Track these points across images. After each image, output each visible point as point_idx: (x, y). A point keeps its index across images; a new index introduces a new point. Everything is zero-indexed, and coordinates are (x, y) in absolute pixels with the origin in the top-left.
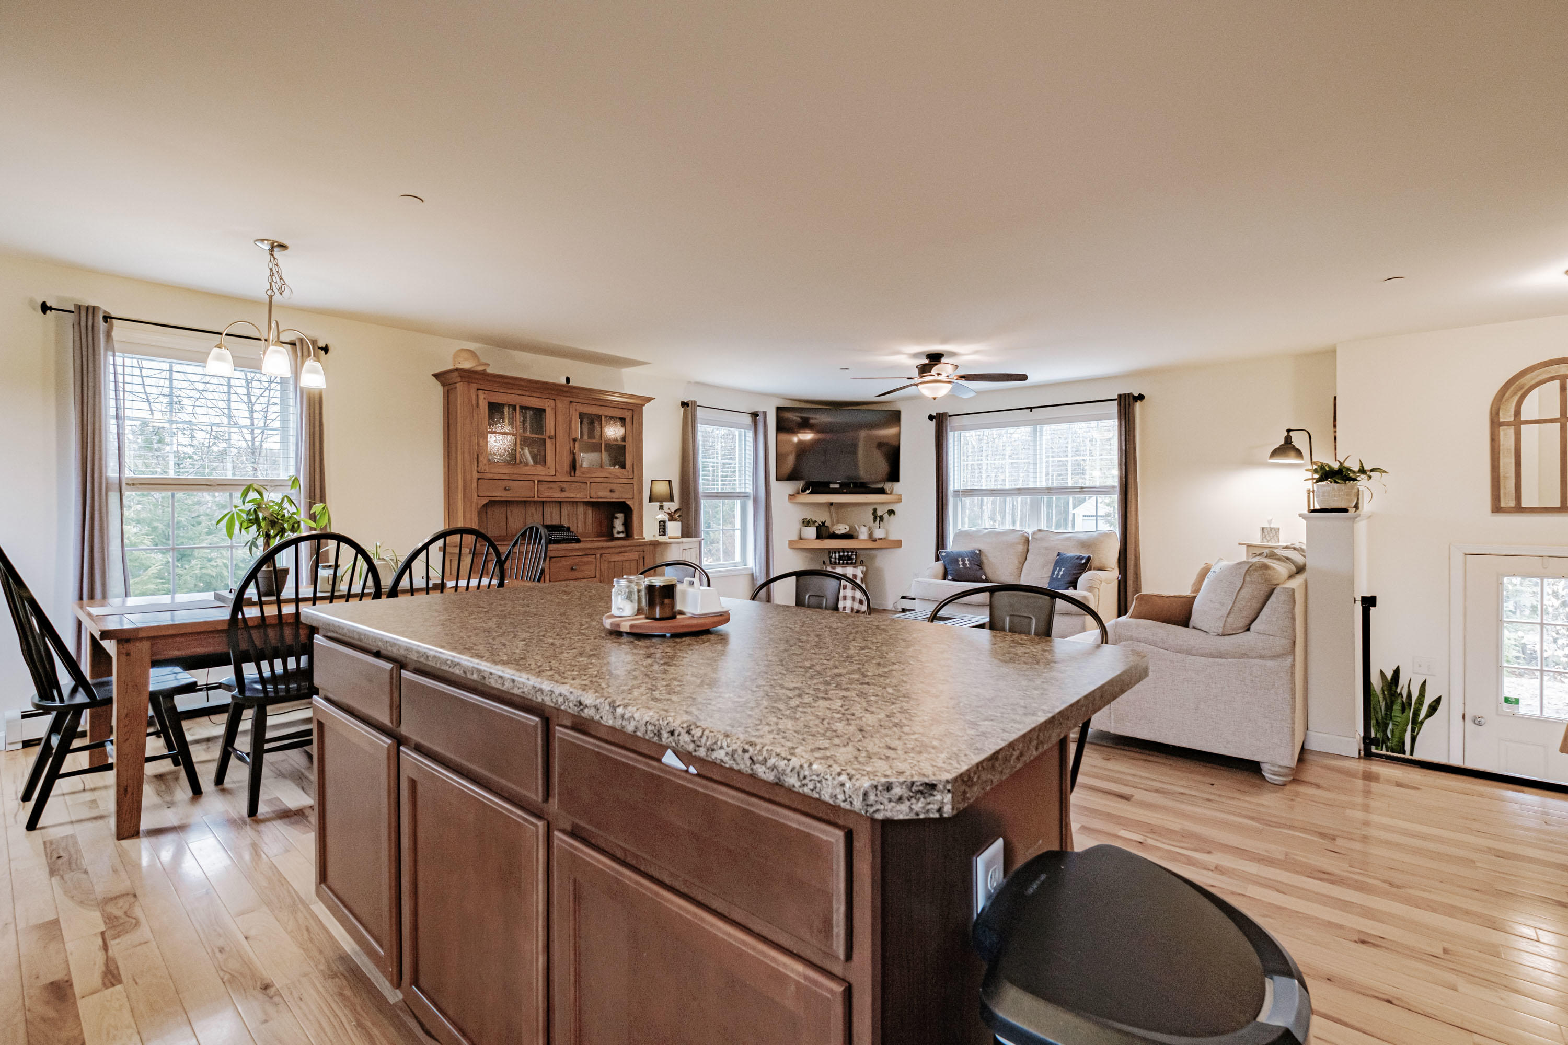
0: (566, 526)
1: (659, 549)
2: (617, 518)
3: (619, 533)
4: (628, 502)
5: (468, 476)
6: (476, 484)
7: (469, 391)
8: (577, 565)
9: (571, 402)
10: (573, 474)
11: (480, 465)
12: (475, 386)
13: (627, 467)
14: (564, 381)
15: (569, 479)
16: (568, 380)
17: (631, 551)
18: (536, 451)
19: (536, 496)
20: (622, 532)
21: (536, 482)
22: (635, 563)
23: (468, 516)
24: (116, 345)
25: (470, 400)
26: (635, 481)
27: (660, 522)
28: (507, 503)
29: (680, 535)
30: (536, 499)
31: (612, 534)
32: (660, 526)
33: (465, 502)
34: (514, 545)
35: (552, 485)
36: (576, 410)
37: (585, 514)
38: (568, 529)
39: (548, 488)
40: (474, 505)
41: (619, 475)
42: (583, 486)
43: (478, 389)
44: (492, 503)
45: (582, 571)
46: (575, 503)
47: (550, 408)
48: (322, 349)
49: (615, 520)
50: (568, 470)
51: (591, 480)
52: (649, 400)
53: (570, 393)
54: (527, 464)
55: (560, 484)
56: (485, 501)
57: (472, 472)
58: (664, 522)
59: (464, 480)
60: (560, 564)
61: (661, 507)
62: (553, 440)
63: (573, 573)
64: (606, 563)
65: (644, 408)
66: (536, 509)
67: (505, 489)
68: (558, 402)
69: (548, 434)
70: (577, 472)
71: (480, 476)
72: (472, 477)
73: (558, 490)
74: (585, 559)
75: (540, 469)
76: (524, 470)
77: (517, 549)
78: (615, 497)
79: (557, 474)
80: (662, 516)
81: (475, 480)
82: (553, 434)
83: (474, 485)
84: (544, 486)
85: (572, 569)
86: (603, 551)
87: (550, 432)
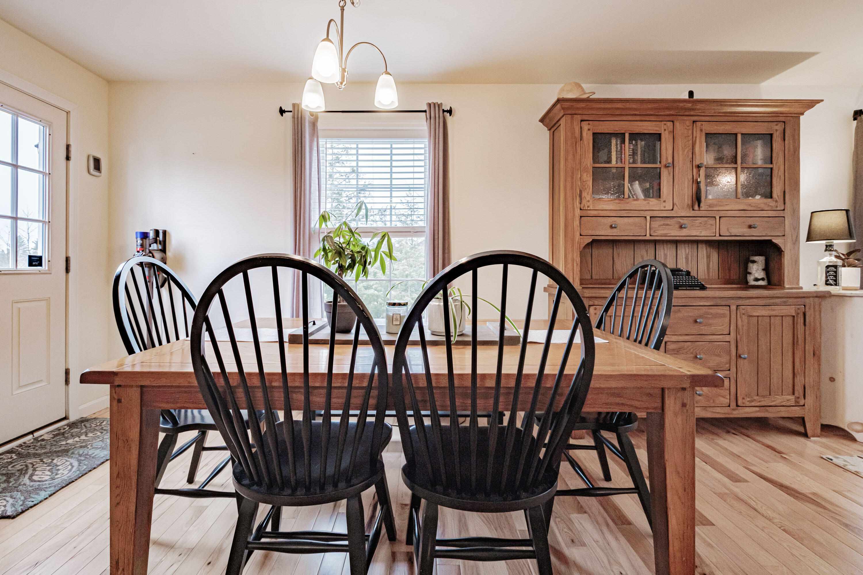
0: (684, 270)
1: (826, 304)
2: (754, 262)
3: (757, 280)
4: (775, 241)
5: (570, 215)
6: (578, 223)
7: (572, 123)
8: (701, 317)
9: (694, 122)
10: (696, 207)
11: (584, 202)
12: (579, 118)
13: (775, 195)
14: (686, 97)
15: (692, 213)
16: (691, 94)
17: (785, 304)
18: (647, 185)
19: (648, 235)
20: (763, 279)
21: (648, 218)
22: (789, 320)
23: (570, 257)
24: (320, 133)
25: (573, 133)
26: (787, 214)
27: (828, 267)
28: (614, 243)
29: (858, 285)
30: (648, 237)
31: (747, 282)
32: (827, 272)
33: (566, 242)
34: (619, 289)
35: (668, 221)
36: (701, 130)
37: (708, 257)
38: (688, 273)
39: (664, 225)
40: (576, 245)
41: (762, 206)
42: (711, 221)
43: (582, 121)
44: (595, 243)
45: (710, 325)
46: (696, 242)
47: (667, 132)
48: (447, 111)
49: (750, 265)
50: (690, 202)
51: (722, 214)
52: (811, 104)
53: (693, 110)
54: (637, 199)
55: (679, 220)
56: (589, 240)
57: (574, 210)
58: (836, 267)
59: (566, 219)
60: (680, 315)
61: (829, 248)
62: (671, 169)
63: (696, 326)
64: (745, 318)
65: (802, 117)
66: (647, 251)
67: (611, 227)
68: (677, 124)
69: (664, 162)
70: (702, 205)
71: (584, 213)
72: (574, 215)
73: (677, 226)
74: (715, 310)
75: (653, 203)
76: (633, 205)
77: (623, 293)
78: (756, 234)
79: (675, 207)
80: (829, 259)
81: (577, 219)
82: (670, 160)
83: (577, 223)
84: (656, 224)
85: (696, 322)
86: (740, 302)
87: (667, 159)
